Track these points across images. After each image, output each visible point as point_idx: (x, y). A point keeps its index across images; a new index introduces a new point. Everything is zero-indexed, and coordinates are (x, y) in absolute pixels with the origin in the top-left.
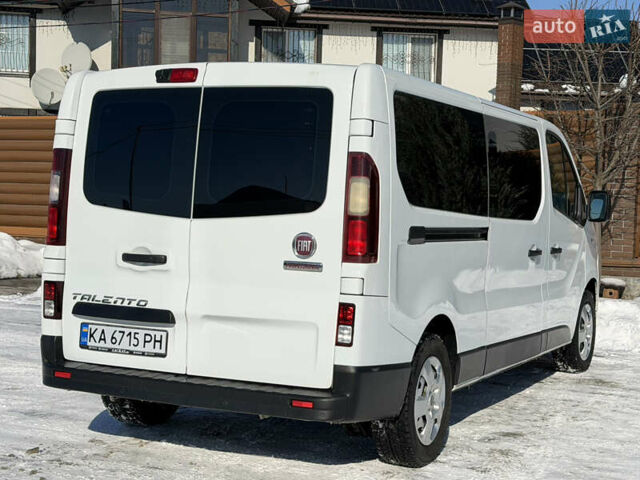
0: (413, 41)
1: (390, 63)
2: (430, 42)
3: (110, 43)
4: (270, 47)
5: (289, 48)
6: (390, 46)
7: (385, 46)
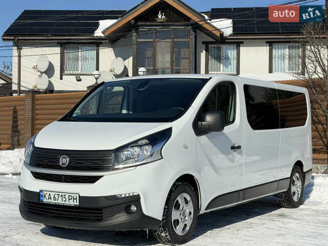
0: (289, 48)
1: (277, 59)
2: (299, 48)
3: (132, 57)
4: (213, 55)
5: (223, 54)
6: (277, 51)
7: (274, 51)
